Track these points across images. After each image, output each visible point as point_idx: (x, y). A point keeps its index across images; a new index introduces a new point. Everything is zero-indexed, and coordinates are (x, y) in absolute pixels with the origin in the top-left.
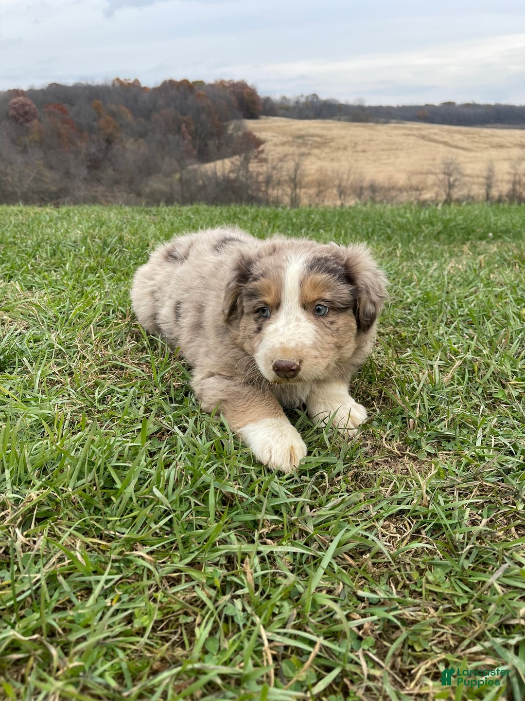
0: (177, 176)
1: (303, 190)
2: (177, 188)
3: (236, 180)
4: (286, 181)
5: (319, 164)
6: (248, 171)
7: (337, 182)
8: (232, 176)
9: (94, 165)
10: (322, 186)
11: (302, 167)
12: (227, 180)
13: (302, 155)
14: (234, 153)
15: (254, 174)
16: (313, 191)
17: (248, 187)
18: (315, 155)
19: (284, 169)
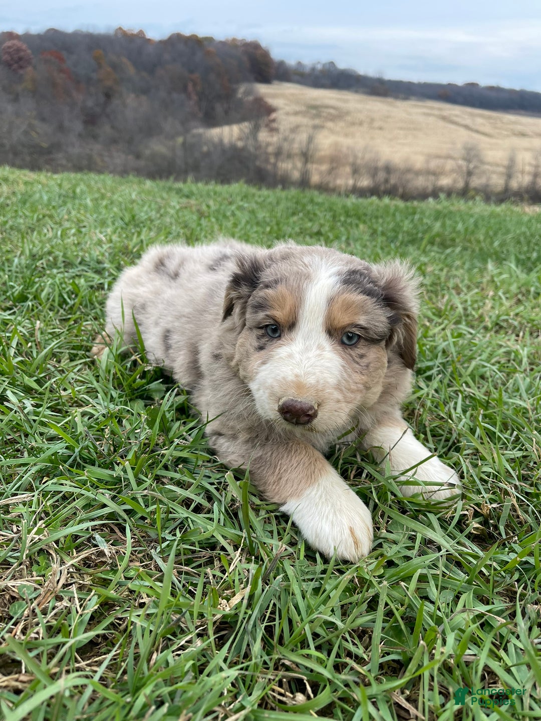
0: (180, 140)
1: (315, 166)
2: (180, 153)
3: (244, 149)
4: (296, 154)
5: (334, 138)
6: (257, 140)
7: (351, 160)
8: (240, 144)
9: (91, 120)
10: (335, 161)
11: (316, 141)
12: (233, 148)
13: (316, 127)
14: (243, 119)
15: (264, 145)
16: (324, 168)
17: (256, 157)
18: (329, 129)
19: (297, 141)
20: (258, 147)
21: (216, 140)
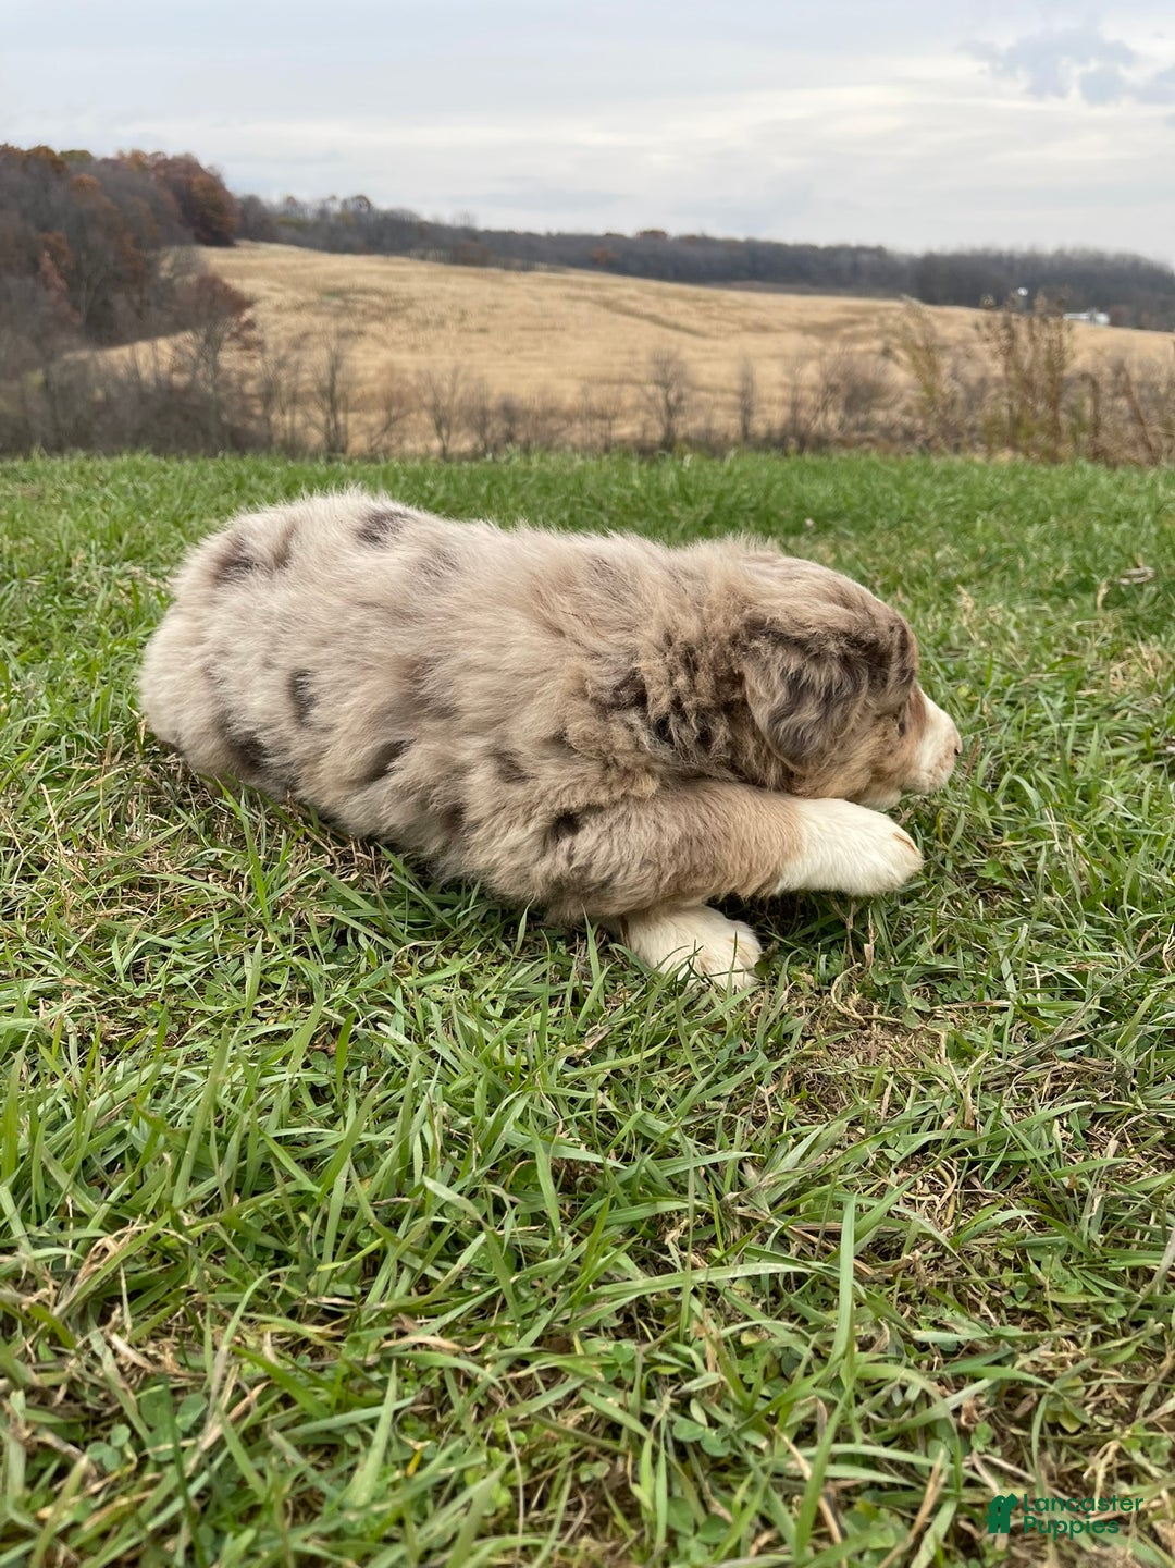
0: (37, 377)
1: (353, 416)
2: (38, 406)
3: (189, 390)
4: (310, 393)
5: (385, 355)
6: (217, 369)
7: (428, 399)
8: (179, 380)
10: (395, 404)
11: (347, 362)
12: (167, 390)
13: (344, 335)
14: (180, 325)
15: (234, 377)
16: (375, 418)
17: (221, 406)
18: (374, 336)
19: (306, 366)
20: (222, 383)
21: (122, 372)
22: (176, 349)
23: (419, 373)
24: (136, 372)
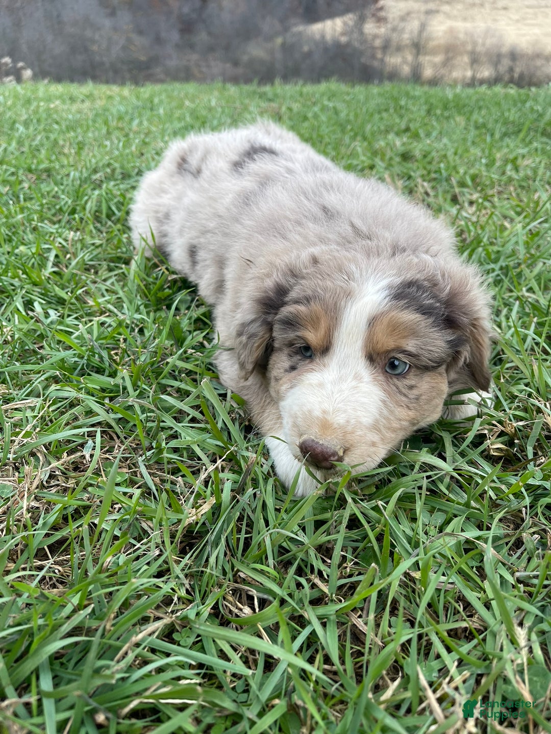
0: (279, 41)
1: (427, 58)
2: (279, 56)
3: (348, 45)
4: (406, 46)
5: (449, 23)
6: (361, 33)
7: (469, 48)
8: (344, 39)
9: (187, 27)
10: (451, 51)
11: (429, 29)
12: (337, 45)
13: (429, 12)
14: (347, 11)
15: (370, 37)
16: (438, 59)
17: (361, 53)
18: (445, 13)
19: (407, 31)
20: (364, 41)
21: (318, 37)
22: (345, 24)
23: (466, 34)
24: (323, 36)
